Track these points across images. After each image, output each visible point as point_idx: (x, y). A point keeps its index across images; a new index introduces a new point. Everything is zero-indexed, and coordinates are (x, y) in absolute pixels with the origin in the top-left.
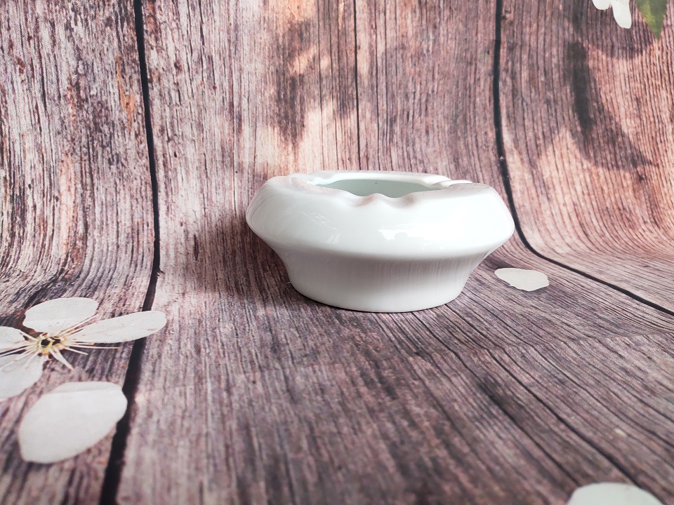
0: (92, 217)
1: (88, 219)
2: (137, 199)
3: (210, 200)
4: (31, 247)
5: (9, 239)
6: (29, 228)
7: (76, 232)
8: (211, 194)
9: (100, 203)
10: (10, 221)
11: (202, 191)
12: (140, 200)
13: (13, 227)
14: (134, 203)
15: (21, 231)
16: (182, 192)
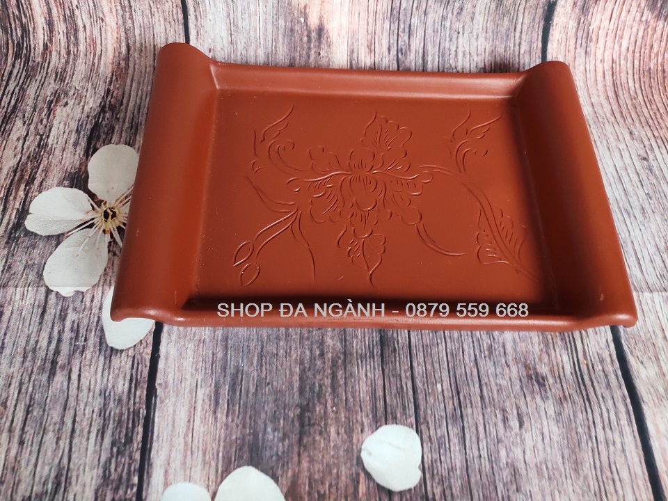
0: (133, 39)
1: (129, 41)
2: (170, 22)
3: (236, 25)
4: (83, 64)
5: (65, 56)
6: (82, 48)
7: (120, 53)
8: (237, 19)
9: (138, 25)
10: (66, 40)
11: (229, 15)
12: (172, 23)
13: (68, 45)
14: (168, 26)
15: (76, 50)
16: (210, 16)
